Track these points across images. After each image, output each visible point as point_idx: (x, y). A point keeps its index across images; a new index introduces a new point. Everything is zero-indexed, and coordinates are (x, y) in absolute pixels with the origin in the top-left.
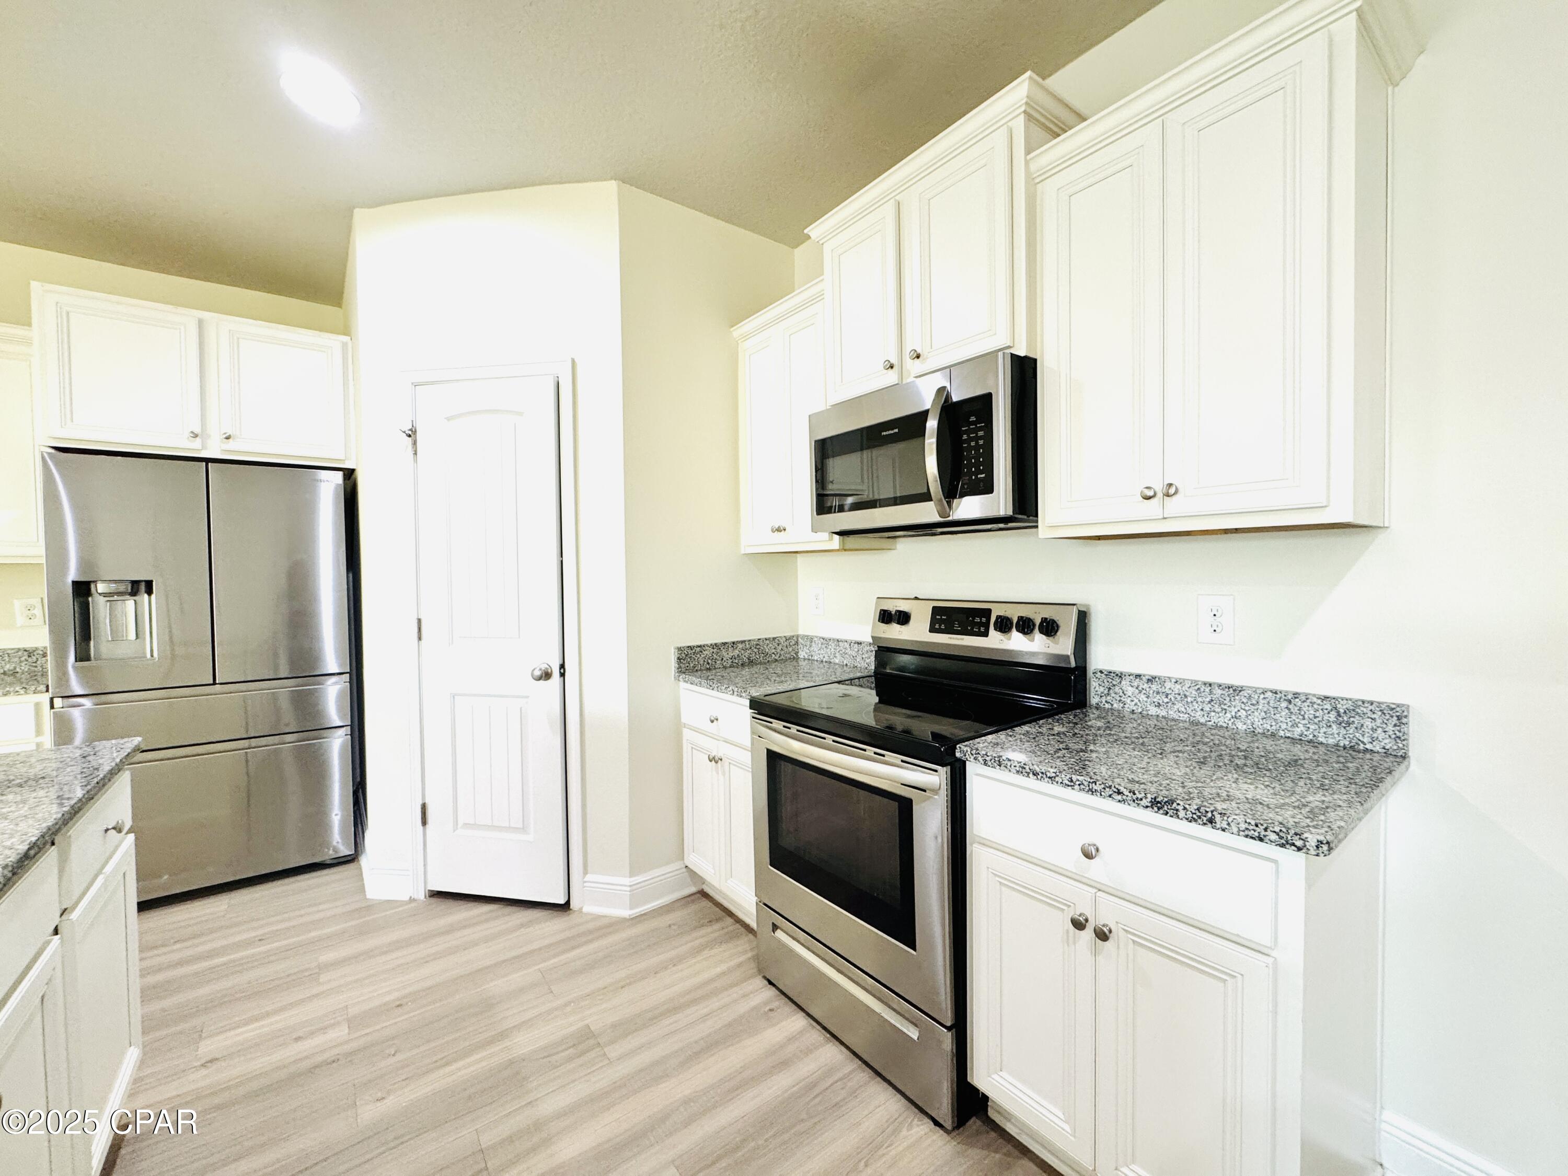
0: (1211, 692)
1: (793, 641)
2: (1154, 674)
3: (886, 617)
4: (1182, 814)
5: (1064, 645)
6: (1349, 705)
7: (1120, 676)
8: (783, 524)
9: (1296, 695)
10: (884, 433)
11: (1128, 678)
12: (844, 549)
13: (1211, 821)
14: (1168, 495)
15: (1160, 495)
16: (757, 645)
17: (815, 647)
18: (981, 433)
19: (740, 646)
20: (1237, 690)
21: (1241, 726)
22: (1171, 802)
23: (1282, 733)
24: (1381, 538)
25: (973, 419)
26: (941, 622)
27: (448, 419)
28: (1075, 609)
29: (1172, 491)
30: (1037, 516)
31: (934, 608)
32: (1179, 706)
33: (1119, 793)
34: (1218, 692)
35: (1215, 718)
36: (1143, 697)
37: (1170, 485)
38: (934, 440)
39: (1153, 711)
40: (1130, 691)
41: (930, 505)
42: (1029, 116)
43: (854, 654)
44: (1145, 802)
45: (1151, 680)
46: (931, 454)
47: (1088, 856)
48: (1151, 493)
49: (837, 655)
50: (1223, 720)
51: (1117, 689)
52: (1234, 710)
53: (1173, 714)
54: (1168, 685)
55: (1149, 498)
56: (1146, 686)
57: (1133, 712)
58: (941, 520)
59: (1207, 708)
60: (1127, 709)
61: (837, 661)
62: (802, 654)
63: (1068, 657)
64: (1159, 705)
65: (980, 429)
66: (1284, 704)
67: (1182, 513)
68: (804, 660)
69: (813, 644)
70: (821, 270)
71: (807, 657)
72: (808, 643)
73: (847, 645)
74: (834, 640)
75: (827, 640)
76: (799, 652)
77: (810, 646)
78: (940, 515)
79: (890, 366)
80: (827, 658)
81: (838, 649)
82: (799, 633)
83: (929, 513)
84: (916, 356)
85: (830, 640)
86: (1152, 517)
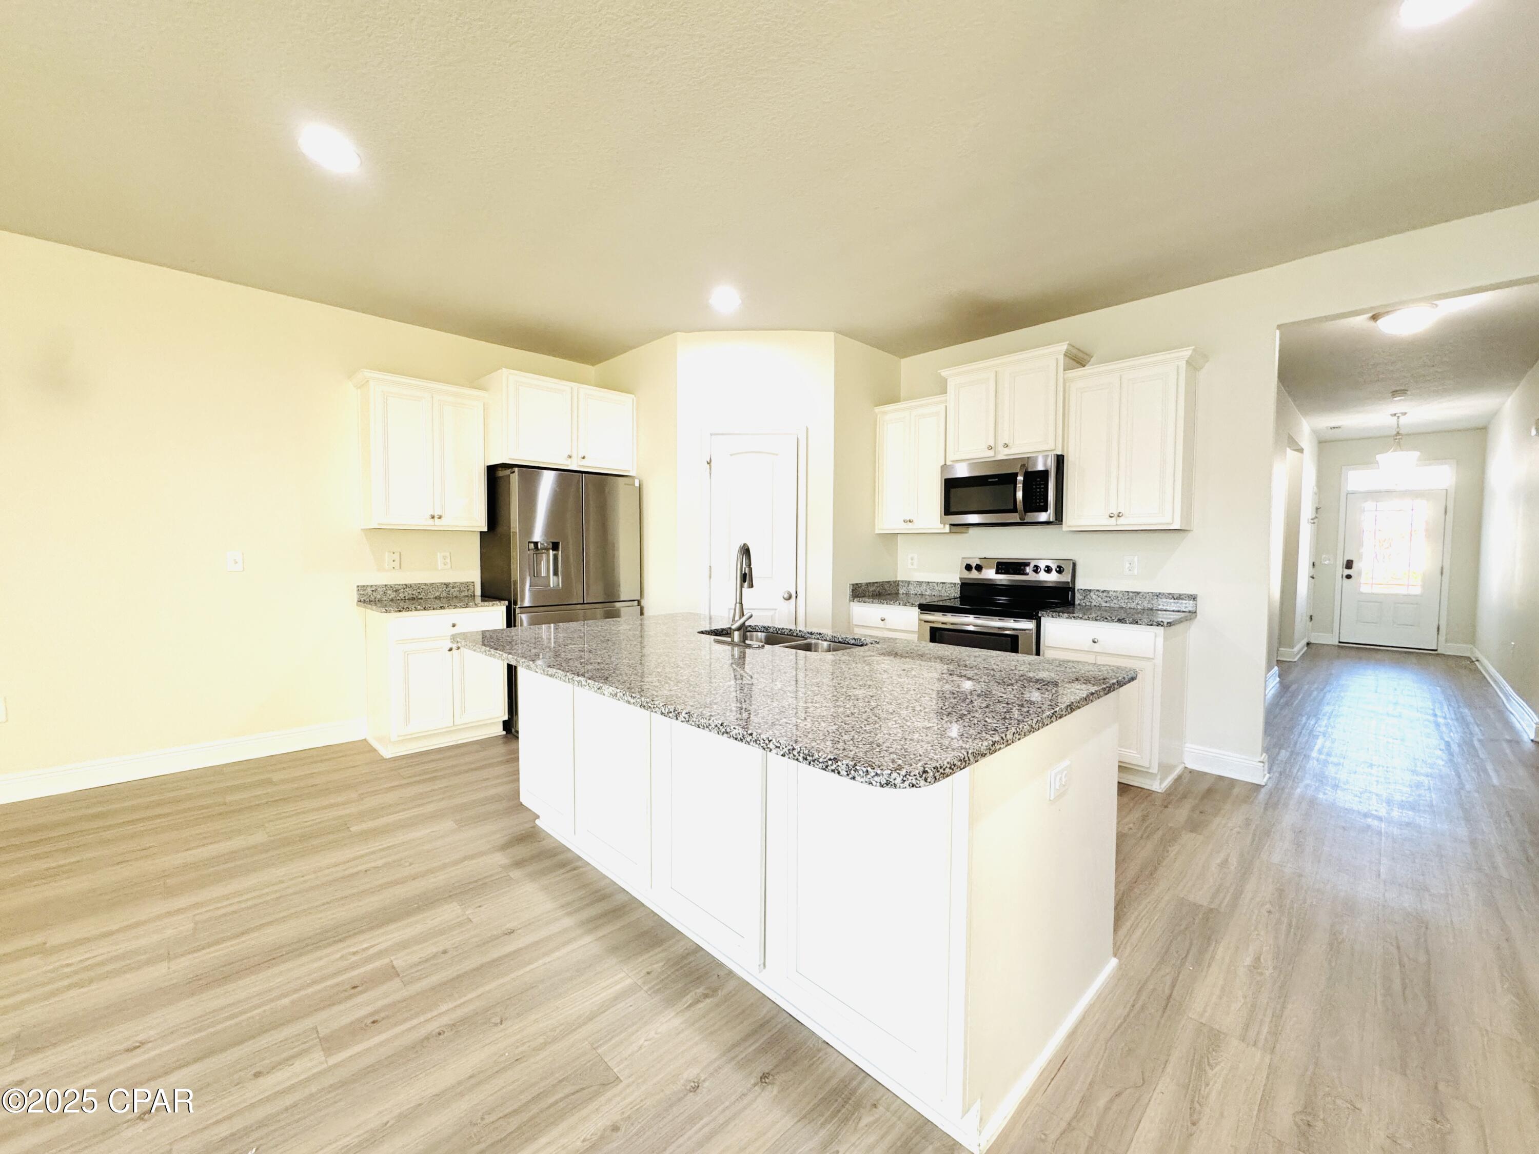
0: (1128, 595)
1: (896, 584)
2: (1105, 589)
3: (968, 568)
4: (1127, 622)
5: (1066, 577)
6: (1178, 596)
7: (1090, 591)
8: (911, 518)
9: (1160, 593)
10: (990, 480)
11: (1093, 592)
12: (951, 532)
13: (1137, 622)
14: (1119, 516)
15: (1116, 516)
16: (882, 584)
17: (911, 587)
18: (1042, 486)
19: (876, 585)
20: (1138, 593)
21: (1139, 607)
22: (1123, 619)
23: (1154, 608)
24: (1190, 535)
25: (1038, 480)
26: (1002, 569)
27: (731, 455)
28: (1071, 562)
29: (1120, 515)
30: (1062, 521)
31: (998, 563)
32: (1115, 601)
33: (1106, 619)
34: (1131, 594)
35: (1129, 605)
36: (1100, 599)
37: (1120, 513)
38: (1021, 485)
39: (1104, 604)
40: (1094, 597)
41: (1016, 515)
42: (1065, 355)
43: (940, 589)
44: (1116, 620)
45: (1104, 591)
46: (1019, 491)
47: (1094, 642)
48: (1112, 515)
49: (928, 590)
50: (1133, 605)
51: (1088, 596)
52: (1137, 601)
53: (1112, 605)
54: (1111, 593)
55: (1111, 517)
56: (1101, 594)
57: (1095, 606)
58: (1020, 521)
59: (1126, 601)
60: (1093, 604)
61: (927, 593)
62: (901, 591)
63: (1069, 582)
64: (1106, 602)
65: (1043, 484)
66: (1156, 597)
67: (1124, 523)
68: (903, 594)
69: (910, 585)
70: (944, 391)
71: (905, 592)
72: (906, 585)
73: (935, 585)
74: (926, 582)
75: (920, 582)
76: (900, 590)
77: (908, 586)
78: (1021, 519)
79: (990, 448)
80: (920, 592)
81: (928, 587)
82: (899, 579)
83: (1016, 517)
84: (1006, 446)
85: (923, 582)
86: (1112, 524)
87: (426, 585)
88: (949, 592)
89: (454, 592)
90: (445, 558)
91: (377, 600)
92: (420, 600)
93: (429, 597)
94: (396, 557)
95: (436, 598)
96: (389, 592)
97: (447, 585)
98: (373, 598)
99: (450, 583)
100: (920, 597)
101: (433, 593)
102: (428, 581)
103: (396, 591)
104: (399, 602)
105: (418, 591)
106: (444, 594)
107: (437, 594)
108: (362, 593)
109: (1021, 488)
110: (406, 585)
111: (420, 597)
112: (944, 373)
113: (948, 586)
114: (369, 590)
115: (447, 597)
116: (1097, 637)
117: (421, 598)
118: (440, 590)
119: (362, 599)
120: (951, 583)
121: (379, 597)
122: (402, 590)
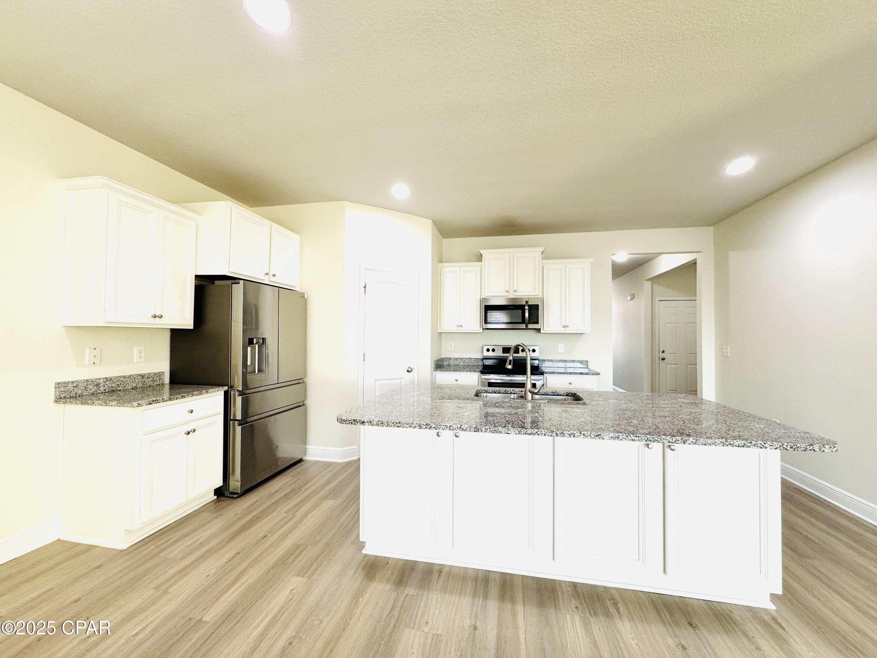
3: (488, 350)
10: (508, 307)
11: (546, 361)
15: (565, 327)
17: (451, 361)
18: (536, 312)
20: (565, 360)
25: (534, 309)
26: (506, 350)
29: (568, 327)
31: (505, 347)
36: (549, 364)
37: (567, 325)
40: (547, 363)
42: (541, 252)
43: (468, 362)
45: (551, 360)
47: (570, 384)
49: (461, 362)
51: (544, 363)
54: (554, 361)
55: (563, 327)
56: (550, 362)
61: (461, 364)
66: (572, 362)
67: (568, 330)
68: (446, 365)
69: (451, 360)
70: (481, 260)
71: (447, 364)
72: (448, 360)
73: (465, 359)
74: (460, 358)
75: (456, 358)
76: (444, 363)
77: (449, 361)
78: (526, 327)
79: (507, 291)
80: (456, 364)
81: (462, 361)
82: (442, 357)
83: (523, 326)
84: (515, 291)
85: (458, 358)
86: (563, 330)
87: (124, 377)
88: (473, 363)
89: (149, 382)
90: (141, 352)
91: (78, 395)
92: (119, 392)
93: (127, 388)
94: (98, 352)
95: (133, 388)
96: (90, 387)
97: (143, 376)
98: (74, 393)
99: (145, 374)
100: (456, 366)
101: (131, 384)
102: (127, 374)
103: (96, 385)
104: (99, 395)
105: (118, 383)
106: (140, 385)
107: (134, 385)
108: (62, 389)
109: (528, 312)
110: (106, 378)
111: (118, 389)
112: (482, 252)
113: (473, 360)
114: (70, 386)
115: (142, 387)
116: (571, 382)
117: (120, 390)
118: (137, 381)
119: (62, 396)
120: (475, 358)
121: (80, 392)
122: (103, 384)
